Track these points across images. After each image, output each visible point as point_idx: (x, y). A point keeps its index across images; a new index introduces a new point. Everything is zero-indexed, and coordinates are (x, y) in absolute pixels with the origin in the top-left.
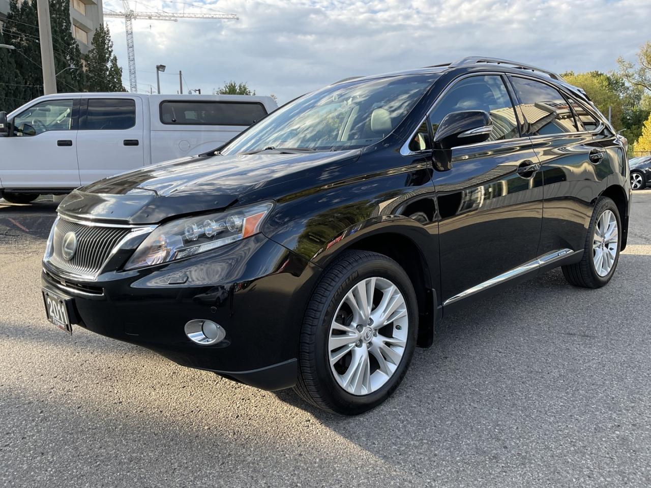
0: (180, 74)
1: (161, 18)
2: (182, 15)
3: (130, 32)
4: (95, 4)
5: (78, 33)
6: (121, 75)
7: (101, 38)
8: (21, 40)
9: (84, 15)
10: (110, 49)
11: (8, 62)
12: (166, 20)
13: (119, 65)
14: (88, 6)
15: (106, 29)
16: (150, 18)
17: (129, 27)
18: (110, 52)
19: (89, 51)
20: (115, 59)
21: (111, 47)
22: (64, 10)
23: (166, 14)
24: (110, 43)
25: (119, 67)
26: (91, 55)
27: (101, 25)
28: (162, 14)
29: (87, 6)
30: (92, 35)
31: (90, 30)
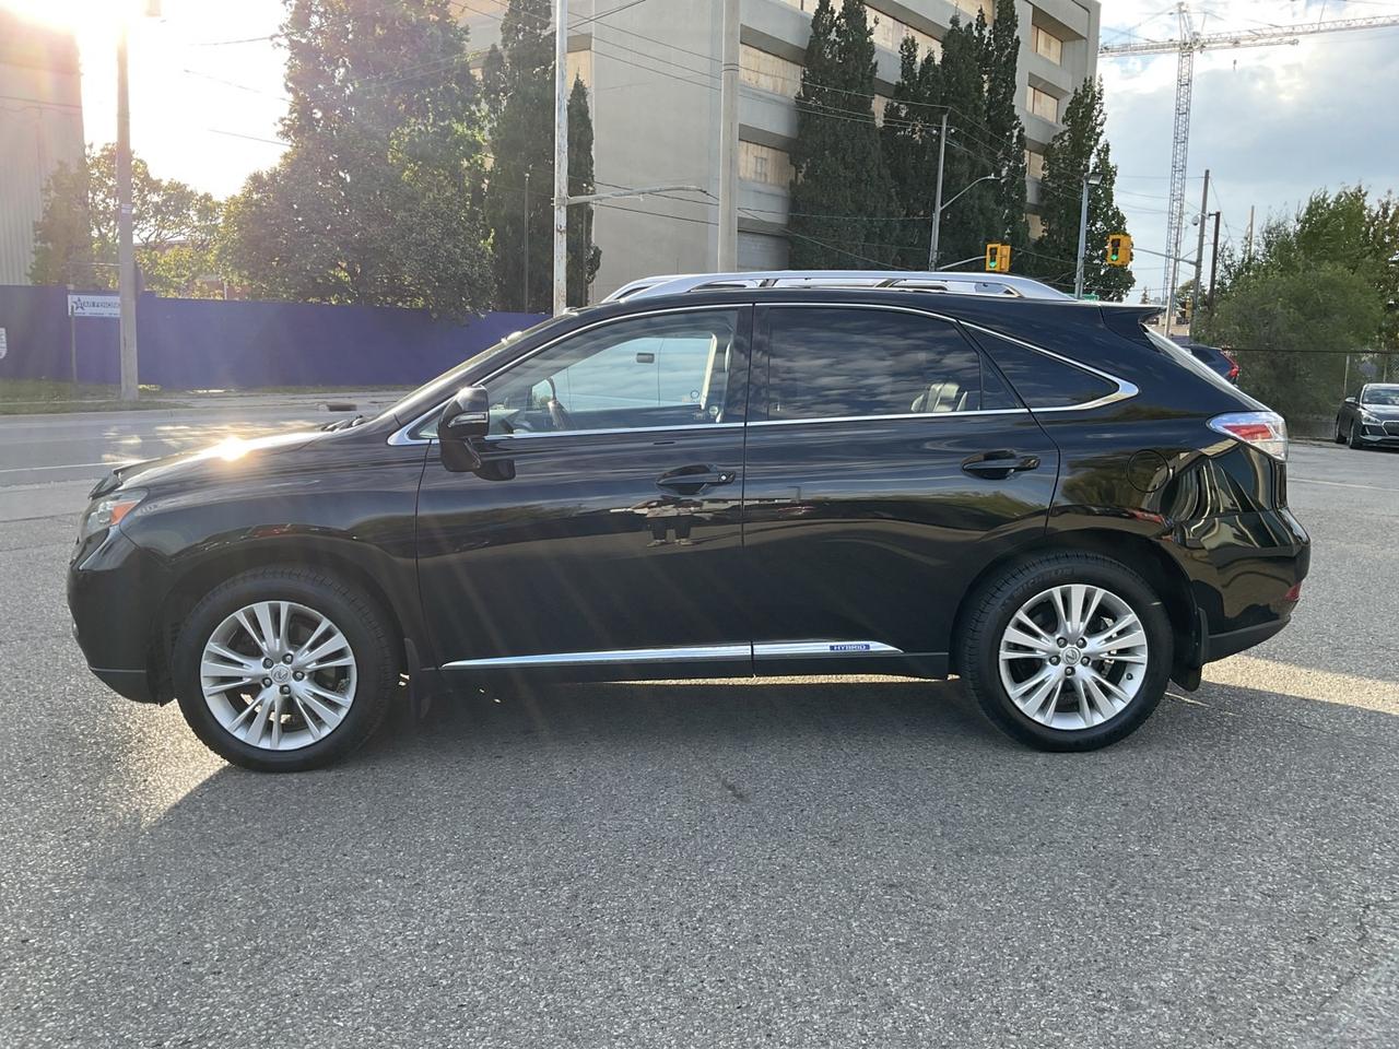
0: (1207, 177)
1: (1259, 41)
2: (1316, 28)
3: (1184, 81)
4: (1082, 38)
5: (1040, 101)
6: (1113, 182)
7: (1083, 110)
8: (913, 132)
9: (1058, 63)
10: (1098, 130)
11: (879, 175)
12: (1272, 44)
13: (1112, 161)
14: (1069, 45)
15: (1097, 89)
16: (1236, 43)
17: (1185, 71)
18: (1100, 134)
19: (1055, 137)
20: (1106, 150)
21: (1101, 124)
22: (1006, 63)
23: (1276, 31)
24: (1101, 116)
25: (1112, 164)
26: (1057, 145)
27: (1085, 81)
28: (1265, 32)
29: (1067, 44)
30: (1066, 102)
31: (1065, 93)
